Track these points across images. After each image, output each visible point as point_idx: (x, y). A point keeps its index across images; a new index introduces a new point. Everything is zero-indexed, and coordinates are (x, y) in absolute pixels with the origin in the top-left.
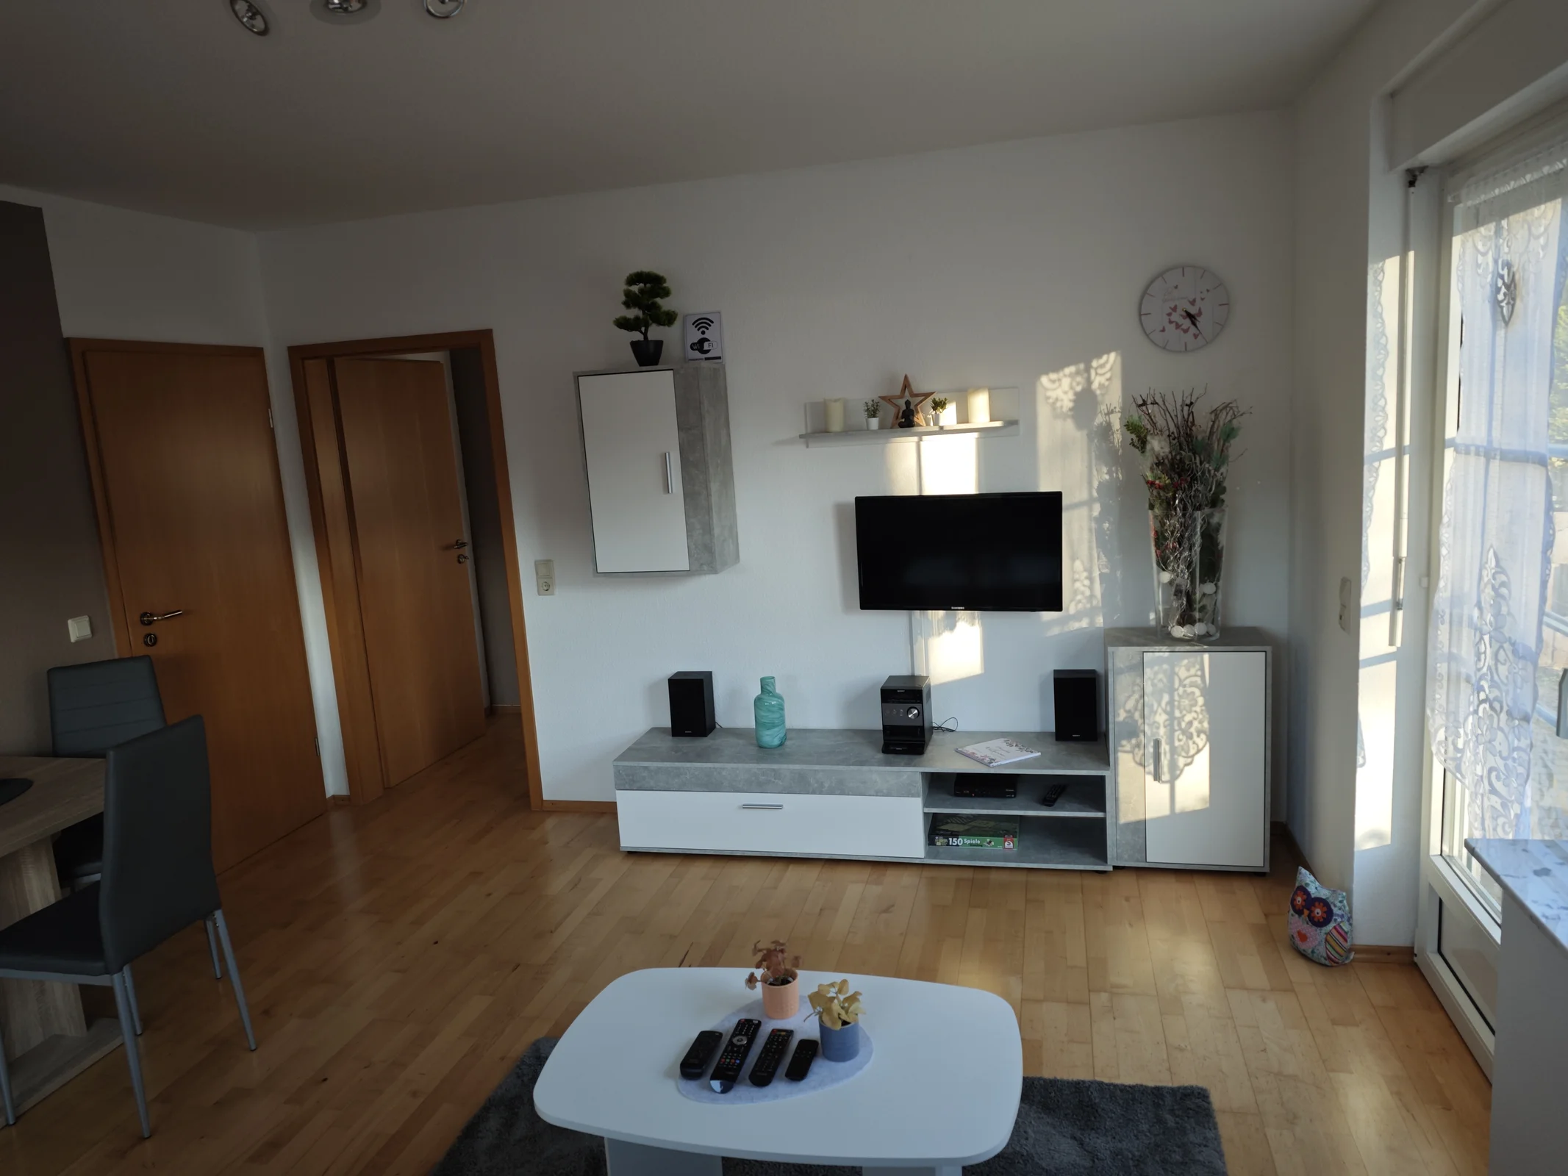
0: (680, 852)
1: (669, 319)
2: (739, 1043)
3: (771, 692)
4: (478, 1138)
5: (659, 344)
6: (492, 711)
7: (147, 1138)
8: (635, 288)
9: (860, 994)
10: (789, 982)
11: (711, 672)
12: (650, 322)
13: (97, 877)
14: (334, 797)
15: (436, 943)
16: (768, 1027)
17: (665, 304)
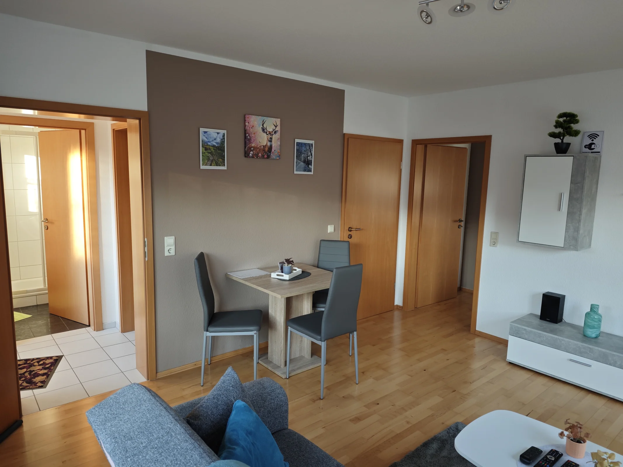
0: (534, 370)
1: (576, 133)
2: (550, 459)
3: (596, 312)
4: (428, 449)
5: (569, 145)
6: (460, 289)
7: (322, 399)
8: (561, 120)
9: (621, 463)
10: (581, 443)
11: (565, 296)
12: (566, 134)
13: (323, 309)
14: (397, 305)
15: (425, 370)
16: (566, 458)
17: (575, 127)
